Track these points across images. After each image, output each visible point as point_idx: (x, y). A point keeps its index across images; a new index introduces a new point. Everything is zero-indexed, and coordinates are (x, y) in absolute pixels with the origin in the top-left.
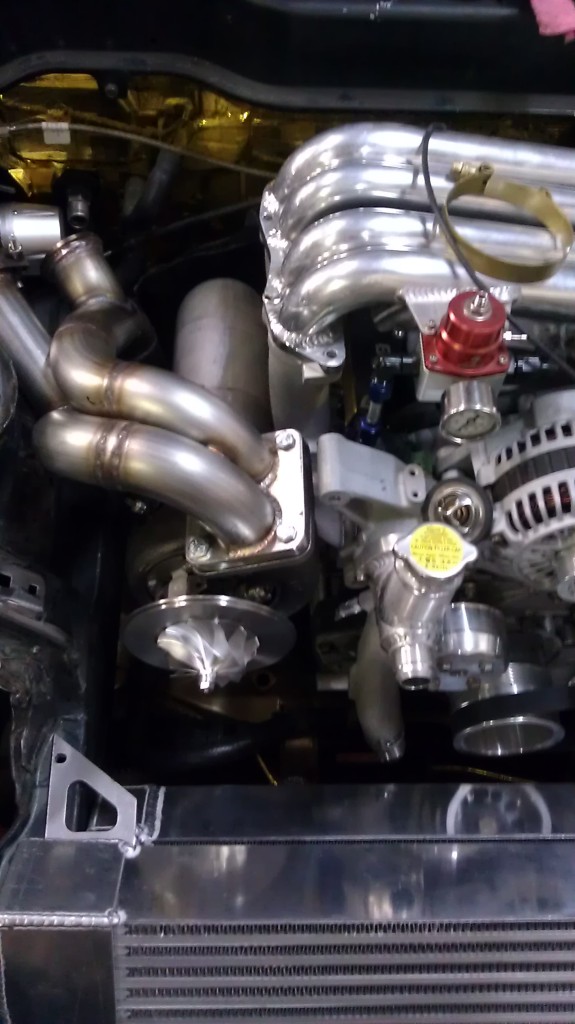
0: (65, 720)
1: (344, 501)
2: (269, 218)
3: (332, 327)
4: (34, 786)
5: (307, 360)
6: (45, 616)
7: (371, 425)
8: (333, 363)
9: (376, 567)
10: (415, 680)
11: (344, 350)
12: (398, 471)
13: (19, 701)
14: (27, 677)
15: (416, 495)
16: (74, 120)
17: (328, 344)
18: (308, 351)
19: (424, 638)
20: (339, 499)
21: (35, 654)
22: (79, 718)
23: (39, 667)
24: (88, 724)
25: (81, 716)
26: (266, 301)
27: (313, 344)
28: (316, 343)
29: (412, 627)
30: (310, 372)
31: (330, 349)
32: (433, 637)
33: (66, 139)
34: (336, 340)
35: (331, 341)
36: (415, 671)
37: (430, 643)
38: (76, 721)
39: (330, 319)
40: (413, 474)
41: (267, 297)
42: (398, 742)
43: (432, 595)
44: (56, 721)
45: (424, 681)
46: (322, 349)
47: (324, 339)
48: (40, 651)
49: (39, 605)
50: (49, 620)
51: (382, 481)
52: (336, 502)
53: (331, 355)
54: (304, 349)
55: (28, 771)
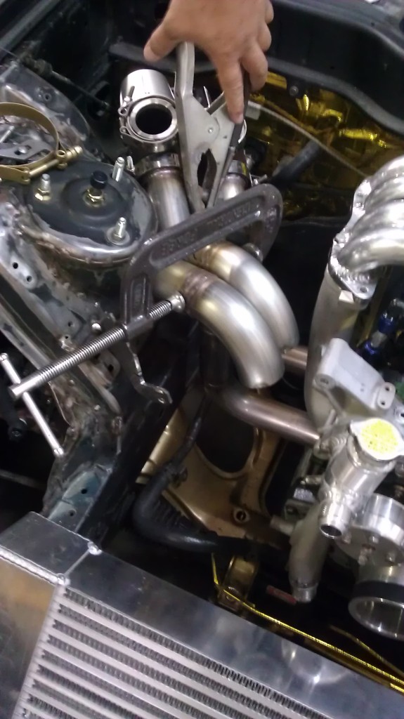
0: (98, 467)
1: (330, 386)
2: (361, 196)
3: (372, 273)
4: (60, 499)
5: (345, 288)
6: (111, 388)
7: (373, 348)
8: (363, 296)
9: (337, 443)
10: (330, 529)
11: (374, 290)
12: (378, 384)
13: (73, 434)
14: (84, 421)
15: (383, 404)
16: (265, 106)
17: (364, 283)
18: (348, 282)
19: (349, 503)
20: (327, 383)
21: (96, 411)
22: (107, 470)
23: (94, 420)
24: (112, 478)
25: (109, 470)
26: (335, 243)
27: (354, 279)
28: (356, 278)
29: (344, 492)
30: (345, 297)
31: (363, 286)
32: (356, 505)
33: (256, 116)
34: (371, 283)
35: (367, 282)
36: (333, 522)
37: (352, 508)
38: (104, 471)
39: (372, 266)
40: (387, 389)
41: (336, 241)
42: (311, 589)
43: (365, 471)
44: (92, 464)
45: (337, 532)
46: (358, 285)
47: (363, 278)
48: (100, 409)
49: (110, 380)
50: (113, 392)
51: (363, 385)
52: (324, 385)
53: (363, 291)
54: (347, 279)
55: (61, 486)
